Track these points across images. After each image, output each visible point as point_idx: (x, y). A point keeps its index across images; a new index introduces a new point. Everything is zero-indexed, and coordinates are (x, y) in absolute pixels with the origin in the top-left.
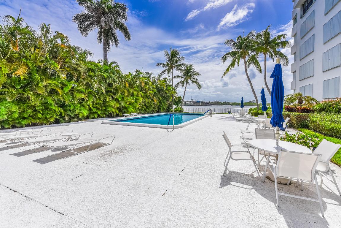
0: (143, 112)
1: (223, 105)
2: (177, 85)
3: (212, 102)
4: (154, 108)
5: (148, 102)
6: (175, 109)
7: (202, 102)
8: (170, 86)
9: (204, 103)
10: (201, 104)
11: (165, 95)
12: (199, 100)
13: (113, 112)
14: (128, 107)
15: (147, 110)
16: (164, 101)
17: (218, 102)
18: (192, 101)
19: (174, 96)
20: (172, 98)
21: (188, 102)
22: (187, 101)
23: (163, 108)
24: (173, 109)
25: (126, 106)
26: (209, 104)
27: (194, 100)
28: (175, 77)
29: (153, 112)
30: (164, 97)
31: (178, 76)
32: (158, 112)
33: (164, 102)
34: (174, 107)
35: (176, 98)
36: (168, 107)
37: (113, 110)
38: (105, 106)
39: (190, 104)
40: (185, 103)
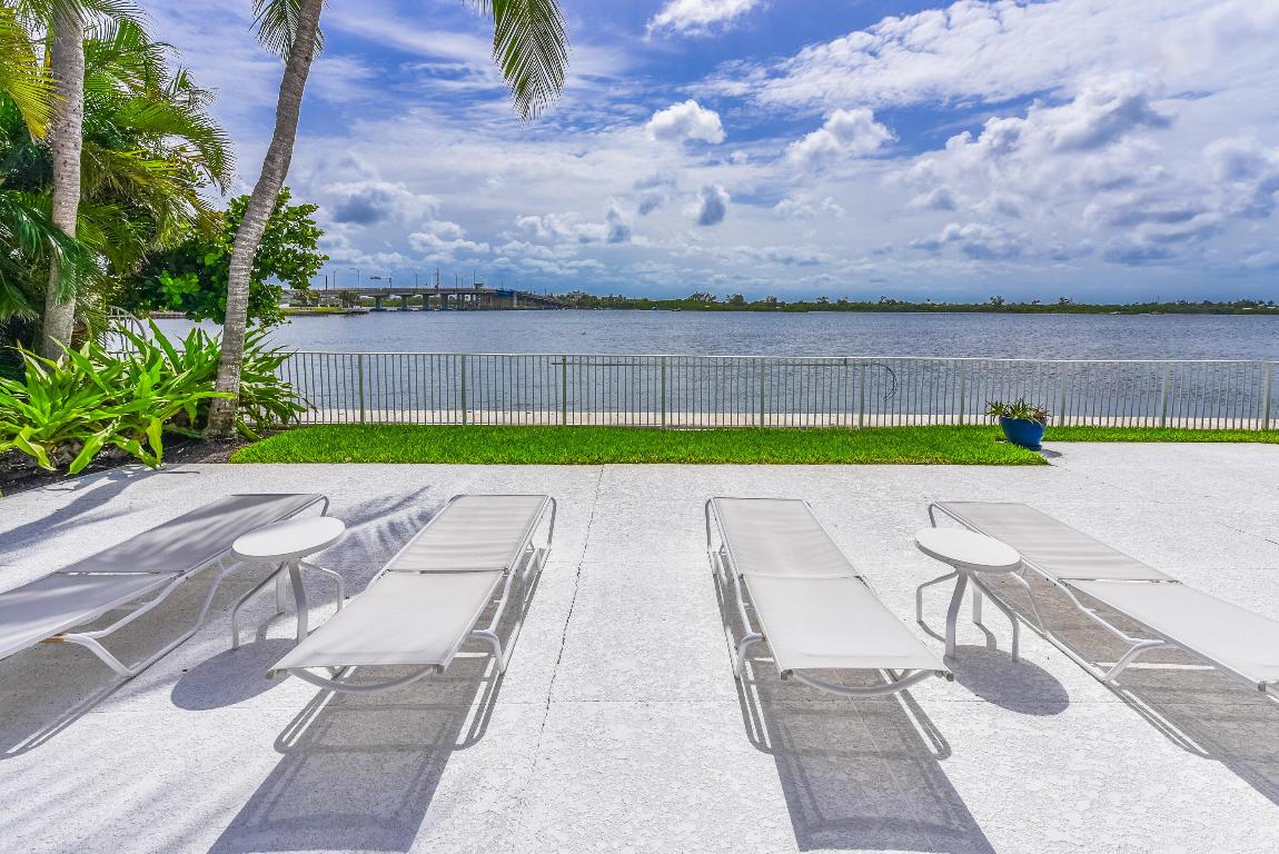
1: (604, 307)
7: (521, 297)
9: (529, 300)
10: (516, 302)
12: (507, 288)
17: (585, 297)
18: (478, 291)
21: (462, 293)
22: (454, 291)
26: (548, 303)
39: (467, 302)
40: (445, 296)
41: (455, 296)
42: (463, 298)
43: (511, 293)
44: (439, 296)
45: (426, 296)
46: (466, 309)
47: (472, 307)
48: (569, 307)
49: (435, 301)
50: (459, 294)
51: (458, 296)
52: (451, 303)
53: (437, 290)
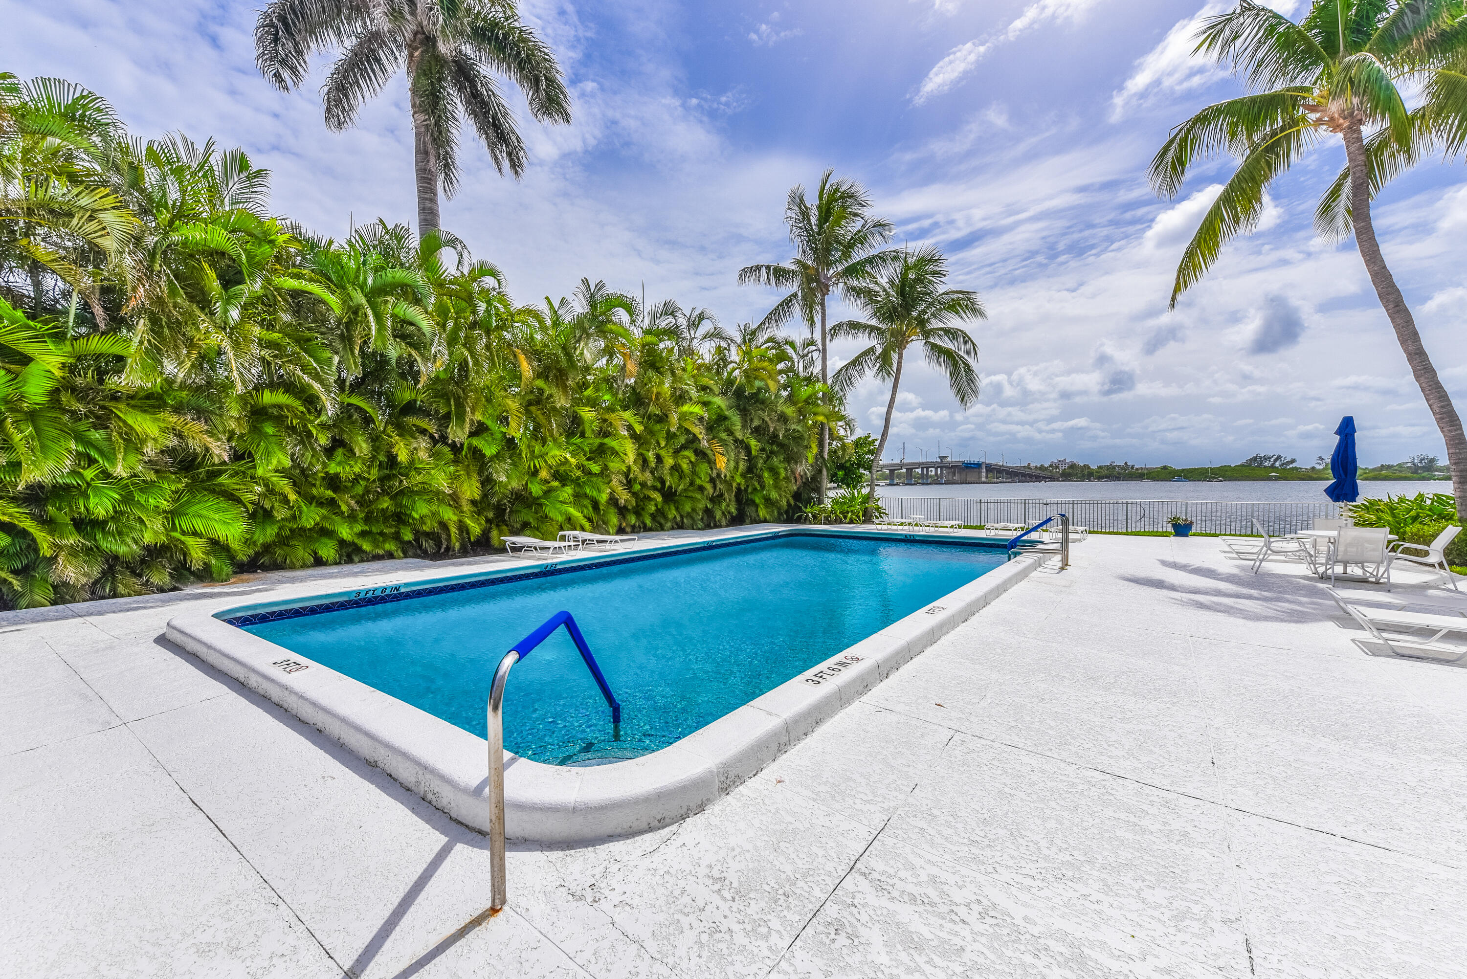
0: (648, 522)
1: (1100, 478)
2: (846, 375)
3: (1042, 468)
4: (717, 499)
5: (676, 468)
6: (835, 502)
7: (990, 468)
8: (809, 380)
9: (1000, 471)
10: (984, 474)
11: (775, 429)
12: (974, 459)
13: (444, 526)
14: (547, 493)
15: (672, 513)
16: (775, 461)
17: (1073, 466)
18: (942, 464)
19: (832, 437)
20: (821, 445)
21: (926, 466)
22: (919, 465)
23: (768, 500)
24: (828, 504)
25: (536, 489)
26: (1024, 475)
27: (949, 460)
28: (836, 329)
29: (710, 523)
30: (774, 439)
31: (854, 327)
32: (737, 520)
33: (773, 471)
34: (833, 494)
35: (844, 445)
36: (797, 496)
37: (449, 515)
38: (398, 495)
39: (931, 477)
40: (910, 470)
41: (919, 471)
42: (927, 471)
43: (978, 466)
44: (904, 470)
45: (892, 471)
46: (930, 484)
47: (937, 481)
48: (1052, 479)
49: (899, 476)
50: (923, 468)
51: (923, 471)
52: (915, 477)
53: (902, 465)
